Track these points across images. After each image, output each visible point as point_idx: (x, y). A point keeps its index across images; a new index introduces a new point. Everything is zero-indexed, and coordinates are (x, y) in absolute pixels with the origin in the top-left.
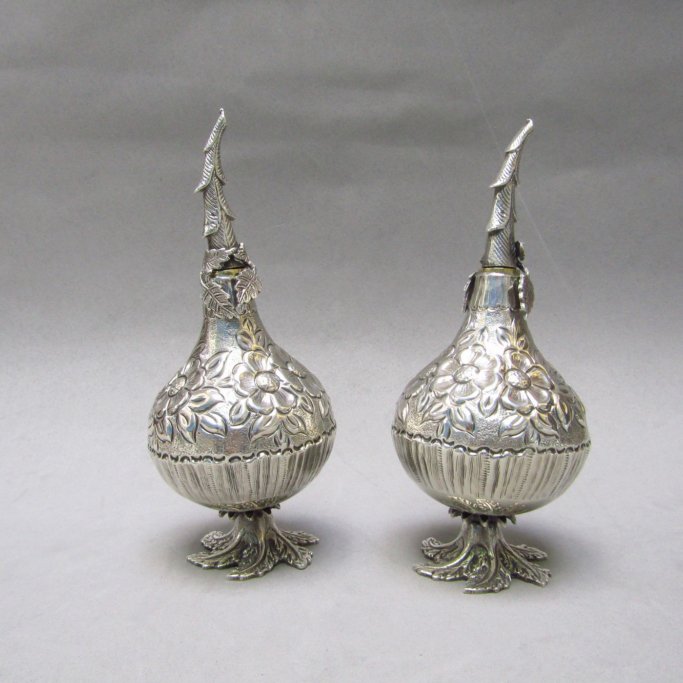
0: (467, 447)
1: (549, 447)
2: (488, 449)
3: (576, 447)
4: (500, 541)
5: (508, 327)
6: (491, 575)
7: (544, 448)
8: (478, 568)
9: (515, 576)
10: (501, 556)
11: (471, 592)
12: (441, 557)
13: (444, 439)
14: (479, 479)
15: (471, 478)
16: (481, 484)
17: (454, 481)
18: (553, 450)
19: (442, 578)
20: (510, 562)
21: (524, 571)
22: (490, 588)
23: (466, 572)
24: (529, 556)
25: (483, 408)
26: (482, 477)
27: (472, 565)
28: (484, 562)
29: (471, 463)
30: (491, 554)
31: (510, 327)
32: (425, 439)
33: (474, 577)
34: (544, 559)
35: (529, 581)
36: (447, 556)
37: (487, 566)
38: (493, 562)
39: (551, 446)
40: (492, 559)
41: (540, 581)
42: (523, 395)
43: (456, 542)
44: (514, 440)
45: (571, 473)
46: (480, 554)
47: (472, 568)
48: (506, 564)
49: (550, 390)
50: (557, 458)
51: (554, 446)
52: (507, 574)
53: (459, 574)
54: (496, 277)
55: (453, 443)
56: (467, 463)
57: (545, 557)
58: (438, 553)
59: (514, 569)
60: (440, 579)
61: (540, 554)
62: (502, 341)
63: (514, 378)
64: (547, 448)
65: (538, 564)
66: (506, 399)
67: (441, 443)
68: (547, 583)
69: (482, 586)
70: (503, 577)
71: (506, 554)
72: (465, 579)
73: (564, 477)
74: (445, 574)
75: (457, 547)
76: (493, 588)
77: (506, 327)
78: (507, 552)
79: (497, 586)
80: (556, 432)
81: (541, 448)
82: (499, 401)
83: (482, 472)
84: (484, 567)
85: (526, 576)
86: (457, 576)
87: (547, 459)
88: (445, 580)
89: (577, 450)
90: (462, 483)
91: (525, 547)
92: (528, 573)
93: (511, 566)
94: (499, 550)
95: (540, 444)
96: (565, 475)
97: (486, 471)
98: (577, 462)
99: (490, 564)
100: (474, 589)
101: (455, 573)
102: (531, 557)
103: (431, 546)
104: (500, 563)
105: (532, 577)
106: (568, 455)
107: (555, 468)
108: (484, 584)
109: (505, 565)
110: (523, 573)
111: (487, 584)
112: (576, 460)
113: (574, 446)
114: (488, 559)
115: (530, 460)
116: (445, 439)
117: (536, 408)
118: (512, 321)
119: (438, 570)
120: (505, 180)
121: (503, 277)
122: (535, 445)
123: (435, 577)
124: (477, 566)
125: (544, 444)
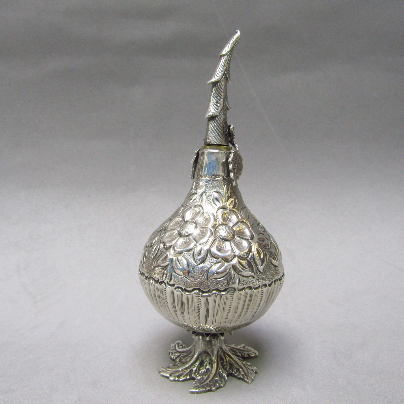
0: (183, 288)
1: (247, 286)
2: (199, 290)
3: (270, 283)
4: (221, 348)
5: (221, 191)
6: (212, 376)
7: (243, 287)
8: (203, 371)
9: (230, 375)
10: (222, 359)
11: (194, 392)
12: (180, 361)
13: (167, 282)
14: (194, 312)
15: (189, 311)
16: (196, 315)
17: (177, 313)
18: (250, 288)
19: (176, 379)
20: (228, 364)
21: (238, 370)
22: (209, 388)
23: (195, 374)
24: (245, 355)
25: (197, 257)
26: (196, 310)
27: (199, 367)
28: (208, 365)
29: (188, 300)
30: (214, 359)
31: (222, 191)
32: (155, 281)
33: (200, 378)
34: (256, 356)
35: (240, 379)
36: (184, 360)
37: (210, 369)
38: (215, 365)
39: (248, 285)
40: (214, 363)
41: (248, 379)
42: (227, 245)
43: (190, 349)
44: (219, 282)
45: (267, 302)
46: (205, 359)
47: (199, 370)
48: (225, 365)
49: (250, 241)
50: (254, 294)
51: (251, 285)
52: (224, 375)
53: (190, 376)
54: (213, 153)
55: (174, 285)
56: (184, 300)
57: (257, 355)
58: (178, 356)
59: (230, 369)
60: (174, 380)
61: (253, 352)
62: (217, 203)
63: (223, 232)
64: (245, 287)
65: (249, 362)
66: (214, 250)
67: (165, 285)
68: (252, 380)
69: (203, 387)
70: (221, 376)
71: (225, 357)
72: (193, 379)
73: (260, 306)
74: (179, 376)
75: (191, 353)
76: (211, 388)
77: (220, 191)
78: (226, 356)
79: (214, 386)
80: (252, 274)
81: (241, 287)
82: (209, 251)
83: (196, 307)
84: (208, 369)
85: (238, 375)
86: (188, 377)
87: (246, 295)
88: (178, 380)
89: (270, 285)
90: (183, 315)
91: (244, 347)
92: (240, 373)
93: (228, 367)
94: (220, 355)
95: (240, 284)
96: (261, 305)
97: (199, 306)
98: (271, 294)
99: (212, 367)
100: (197, 390)
101: (187, 375)
102: (246, 356)
103: (176, 350)
104: (220, 366)
105: (243, 375)
106: (263, 290)
107: (252, 301)
108: (205, 385)
109: (223, 367)
110: (236, 373)
111: (208, 385)
112: (270, 293)
113: (267, 283)
114: (211, 363)
115: (232, 297)
116: (169, 282)
117: (237, 256)
118: (225, 186)
119: (175, 372)
120: (218, 78)
121: (217, 153)
122: (236, 285)
123: (172, 378)
124: (203, 369)
125: (243, 284)
